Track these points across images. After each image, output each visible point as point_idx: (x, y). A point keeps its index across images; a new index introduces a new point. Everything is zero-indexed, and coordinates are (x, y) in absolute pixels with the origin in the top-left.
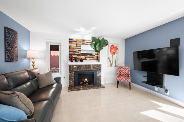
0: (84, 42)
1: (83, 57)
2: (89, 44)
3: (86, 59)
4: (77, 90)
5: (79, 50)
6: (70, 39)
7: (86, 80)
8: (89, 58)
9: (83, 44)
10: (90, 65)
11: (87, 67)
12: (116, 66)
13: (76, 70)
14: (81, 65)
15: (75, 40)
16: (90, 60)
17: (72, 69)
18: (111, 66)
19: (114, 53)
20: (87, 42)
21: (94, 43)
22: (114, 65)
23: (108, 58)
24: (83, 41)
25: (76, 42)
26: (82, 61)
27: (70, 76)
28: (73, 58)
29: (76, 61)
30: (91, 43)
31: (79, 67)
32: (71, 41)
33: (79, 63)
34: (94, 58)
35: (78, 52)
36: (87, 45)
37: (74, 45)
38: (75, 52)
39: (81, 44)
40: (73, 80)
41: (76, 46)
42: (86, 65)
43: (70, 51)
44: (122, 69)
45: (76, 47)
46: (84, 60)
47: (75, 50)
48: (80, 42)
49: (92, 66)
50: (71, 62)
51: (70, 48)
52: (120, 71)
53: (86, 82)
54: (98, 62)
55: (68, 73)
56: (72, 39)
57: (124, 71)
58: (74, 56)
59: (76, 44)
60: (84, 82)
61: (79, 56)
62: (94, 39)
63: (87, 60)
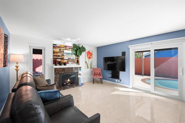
0: (66, 48)
1: (65, 61)
2: (71, 49)
3: (69, 62)
4: (64, 90)
5: (62, 55)
6: (54, 45)
7: (69, 80)
8: (71, 61)
9: (66, 49)
10: (72, 68)
11: (70, 69)
12: (91, 68)
13: (61, 72)
14: (65, 68)
15: (59, 46)
16: (72, 63)
17: (57, 72)
18: (88, 68)
19: (90, 58)
20: (69, 48)
21: (75, 48)
22: (90, 67)
23: (86, 62)
24: (66, 47)
25: (60, 47)
26: (65, 64)
27: (55, 78)
28: (58, 61)
29: (60, 65)
30: (72, 49)
31: (63, 69)
32: (55, 46)
33: (63, 66)
34: (75, 61)
35: (62, 56)
36: (69, 50)
37: (57, 50)
38: (59, 56)
39: (64, 50)
40: (58, 81)
41: (60, 51)
42: (69, 68)
43: (54, 56)
44: (96, 70)
45: (59, 52)
46: (67, 63)
47: (58, 54)
48: (63, 48)
49: (74, 69)
50: (56, 65)
51: (54, 52)
52: (95, 72)
53: (69, 83)
54: (79, 65)
55: (54, 76)
57: (97, 72)
58: (58, 60)
59: (60, 49)
60: (67, 82)
61: (63, 60)
62: (75, 45)
63: (69, 63)
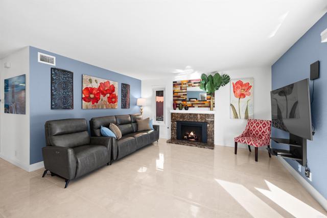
0: (190, 83)
1: (189, 103)
2: (198, 84)
3: (193, 105)
5: (184, 95)
6: (174, 82)
7: (192, 134)
8: (197, 104)
9: (189, 85)
10: (196, 115)
11: (192, 116)
12: (247, 117)
13: (178, 119)
14: (187, 114)
15: (180, 82)
16: (199, 107)
17: (174, 118)
18: (236, 117)
19: (242, 95)
20: (195, 83)
21: (204, 82)
22: (243, 116)
23: (231, 105)
24: (190, 81)
25: (181, 84)
26: (186, 108)
27: (172, 126)
28: (177, 104)
29: (180, 109)
30: (199, 83)
31: (183, 115)
32: (175, 84)
33: (183, 111)
34: (204, 104)
35: (183, 96)
36: (195, 86)
37: (178, 89)
38: (179, 97)
39: (187, 87)
40: (176, 131)
41: (181, 89)
42: (190, 114)
43: (174, 97)
44: (255, 125)
45: (180, 91)
46: (190, 107)
47: (179, 94)
48: (185, 84)
50: (174, 109)
51: (174, 93)
52: (251, 128)
53: (192, 137)
55: (170, 123)
56: (176, 82)
57: (257, 129)
58: (178, 102)
59: (181, 87)
60: (190, 136)
61: (185, 102)
62: (203, 76)
63: (194, 107)
